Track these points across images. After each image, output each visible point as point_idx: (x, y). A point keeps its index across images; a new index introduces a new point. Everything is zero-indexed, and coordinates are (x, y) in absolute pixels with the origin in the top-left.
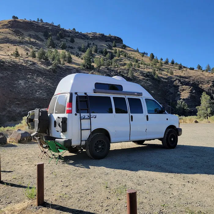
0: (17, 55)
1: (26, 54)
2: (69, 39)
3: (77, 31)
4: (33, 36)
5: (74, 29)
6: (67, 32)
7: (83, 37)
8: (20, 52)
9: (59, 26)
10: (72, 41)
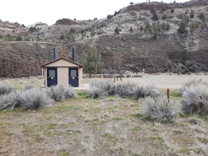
0: (131, 30)
1: (137, 28)
2: (170, 10)
3: (176, 2)
4: (143, 14)
5: (175, 1)
6: (168, 5)
7: (182, 6)
8: (133, 28)
9: (162, 2)
10: (172, 12)
